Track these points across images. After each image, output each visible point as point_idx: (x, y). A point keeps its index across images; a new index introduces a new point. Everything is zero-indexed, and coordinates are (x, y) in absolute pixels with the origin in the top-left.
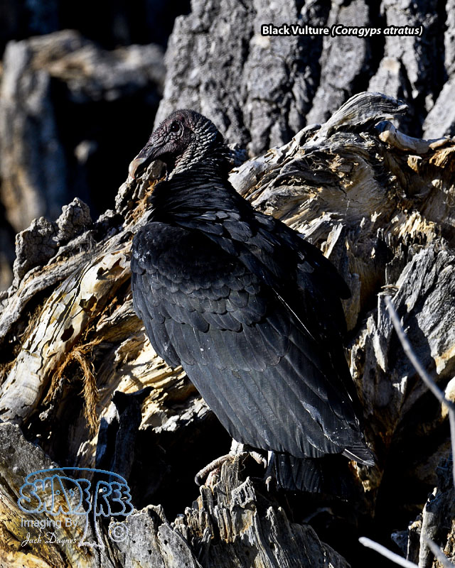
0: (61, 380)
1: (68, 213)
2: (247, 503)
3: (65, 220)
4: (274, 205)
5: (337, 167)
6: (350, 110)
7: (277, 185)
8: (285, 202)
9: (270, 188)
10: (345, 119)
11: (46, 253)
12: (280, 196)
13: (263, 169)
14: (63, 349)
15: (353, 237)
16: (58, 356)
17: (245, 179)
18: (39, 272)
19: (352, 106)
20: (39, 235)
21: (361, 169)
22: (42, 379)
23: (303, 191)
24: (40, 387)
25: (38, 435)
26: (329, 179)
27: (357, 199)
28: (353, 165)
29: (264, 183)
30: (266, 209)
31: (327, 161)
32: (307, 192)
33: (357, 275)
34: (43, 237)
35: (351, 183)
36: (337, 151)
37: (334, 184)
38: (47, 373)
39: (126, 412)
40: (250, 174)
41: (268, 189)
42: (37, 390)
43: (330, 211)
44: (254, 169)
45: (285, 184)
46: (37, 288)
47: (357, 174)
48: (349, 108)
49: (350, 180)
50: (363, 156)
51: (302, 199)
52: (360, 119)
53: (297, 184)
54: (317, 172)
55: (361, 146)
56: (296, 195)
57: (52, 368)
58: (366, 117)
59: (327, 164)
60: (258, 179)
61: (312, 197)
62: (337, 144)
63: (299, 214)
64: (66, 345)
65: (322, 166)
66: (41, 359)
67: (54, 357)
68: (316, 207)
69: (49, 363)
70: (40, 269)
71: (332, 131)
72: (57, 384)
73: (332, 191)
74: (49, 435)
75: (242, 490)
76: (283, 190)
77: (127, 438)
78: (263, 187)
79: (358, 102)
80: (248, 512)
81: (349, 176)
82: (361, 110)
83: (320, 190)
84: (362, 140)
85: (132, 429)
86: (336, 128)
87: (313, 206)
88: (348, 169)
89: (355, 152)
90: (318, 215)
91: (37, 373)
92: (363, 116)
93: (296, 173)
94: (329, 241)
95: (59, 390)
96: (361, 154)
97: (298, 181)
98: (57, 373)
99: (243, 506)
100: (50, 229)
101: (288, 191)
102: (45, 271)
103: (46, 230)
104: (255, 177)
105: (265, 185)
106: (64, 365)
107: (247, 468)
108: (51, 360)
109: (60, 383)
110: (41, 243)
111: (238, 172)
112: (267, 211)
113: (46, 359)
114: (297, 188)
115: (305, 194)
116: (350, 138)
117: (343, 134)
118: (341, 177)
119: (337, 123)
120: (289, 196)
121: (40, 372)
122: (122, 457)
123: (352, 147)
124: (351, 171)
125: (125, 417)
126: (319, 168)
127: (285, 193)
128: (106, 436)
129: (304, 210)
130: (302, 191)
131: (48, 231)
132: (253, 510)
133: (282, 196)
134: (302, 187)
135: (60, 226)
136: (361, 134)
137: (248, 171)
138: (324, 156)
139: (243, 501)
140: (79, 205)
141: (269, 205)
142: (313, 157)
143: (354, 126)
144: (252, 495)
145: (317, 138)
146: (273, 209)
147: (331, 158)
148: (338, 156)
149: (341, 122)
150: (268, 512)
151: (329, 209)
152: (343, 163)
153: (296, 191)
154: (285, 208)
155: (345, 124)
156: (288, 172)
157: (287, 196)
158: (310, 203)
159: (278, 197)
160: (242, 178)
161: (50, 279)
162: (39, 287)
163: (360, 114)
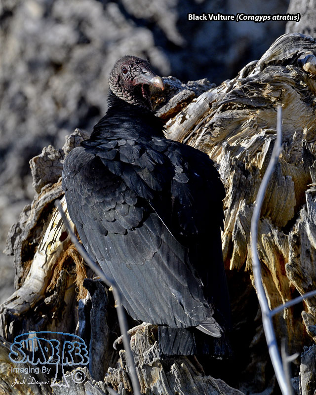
0: (61, 271)
1: (69, 141)
2: (154, 362)
3: (68, 147)
4: (220, 126)
5: (268, 93)
6: (276, 48)
7: (223, 110)
8: (229, 123)
9: (218, 112)
10: (273, 56)
11: (56, 174)
12: (224, 119)
13: (215, 98)
14: (62, 248)
15: (287, 148)
16: (58, 253)
17: (200, 107)
18: (50, 188)
19: (277, 45)
20: (49, 160)
21: (289, 94)
22: (46, 272)
23: (245, 114)
24: (45, 278)
25: (43, 316)
26: (264, 104)
27: (290, 117)
28: (282, 91)
29: (214, 109)
30: (214, 129)
31: (260, 89)
32: (247, 114)
33: (290, 177)
34: (53, 161)
35: (283, 105)
36: (267, 81)
37: (269, 107)
38: (50, 267)
39: (95, 294)
40: (204, 103)
41: (216, 113)
42: (43, 281)
43: (267, 128)
44: (207, 99)
45: (229, 109)
46: (45, 201)
47: (286, 98)
48: (275, 47)
49: (282, 103)
50: (290, 84)
51: (243, 120)
52: (285, 55)
53: (239, 109)
54: (253, 98)
55: (287, 75)
56: (238, 117)
57: (54, 263)
58: (289, 53)
59: (261, 91)
60: (211, 106)
61: (251, 117)
62: (267, 75)
63: (241, 131)
64: (64, 245)
65: (257, 93)
66: (45, 256)
67: (55, 254)
68: (255, 125)
69: (52, 259)
70: (50, 186)
71: (264, 66)
72: (58, 275)
73: (268, 112)
74: (53, 315)
75: (151, 352)
76: (227, 114)
77: (99, 314)
78: (213, 113)
79: (282, 42)
80: (155, 369)
81: (280, 99)
82: (286, 48)
83: (258, 112)
84: (288, 71)
85: (102, 308)
86: (267, 62)
87: (252, 125)
88: (278, 94)
89: (282, 81)
90: (257, 131)
91: (42, 267)
92: (287, 52)
93: (234, 100)
94: (262, 152)
95: (60, 280)
96: (288, 82)
97: (239, 106)
98: (58, 267)
99: (150, 364)
100: (57, 155)
101: (232, 114)
102: (54, 187)
103: (54, 155)
104: (208, 105)
105: (215, 111)
106: (63, 261)
107: (154, 334)
108: (53, 257)
109: (60, 274)
110: (52, 166)
111: (196, 101)
112: (215, 131)
113: (49, 256)
114: (239, 111)
115: (245, 116)
116: (278, 70)
117: (272, 67)
118: (273, 101)
119: (267, 59)
120: (232, 119)
121: (45, 267)
122: (97, 330)
123: (280, 77)
124: (280, 95)
125: (95, 299)
126: (254, 95)
127: (229, 116)
128: (83, 314)
129: (245, 128)
130: (243, 114)
131: (56, 156)
132: (160, 367)
133: (226, 119)
134: (243, 110)
135: (65, 152)
136: (288, 66)
137: (202, 101)
138: (257, 85)
139: (151, 360)
140: (79, 134)
141: (216, 126)
142: (248, 87)
143: (281, 61)
144: (158, 355)
145: (255, 71)
146: (219, 129)
147: (263, 86)
148: (268, 85)
149: (270, 58)
150: (172, 368)
151: (266, 126)
152: (273, 90)
153: (238, 114)
154: (230, 128)
155: (273, 59)
156: (228, 99)
157: (231, 119)
158: (250, 123)
159: (223, 120)
160: (198, 106)
161: (56, 194)
162: (47, 200)
163: (285, 51)
